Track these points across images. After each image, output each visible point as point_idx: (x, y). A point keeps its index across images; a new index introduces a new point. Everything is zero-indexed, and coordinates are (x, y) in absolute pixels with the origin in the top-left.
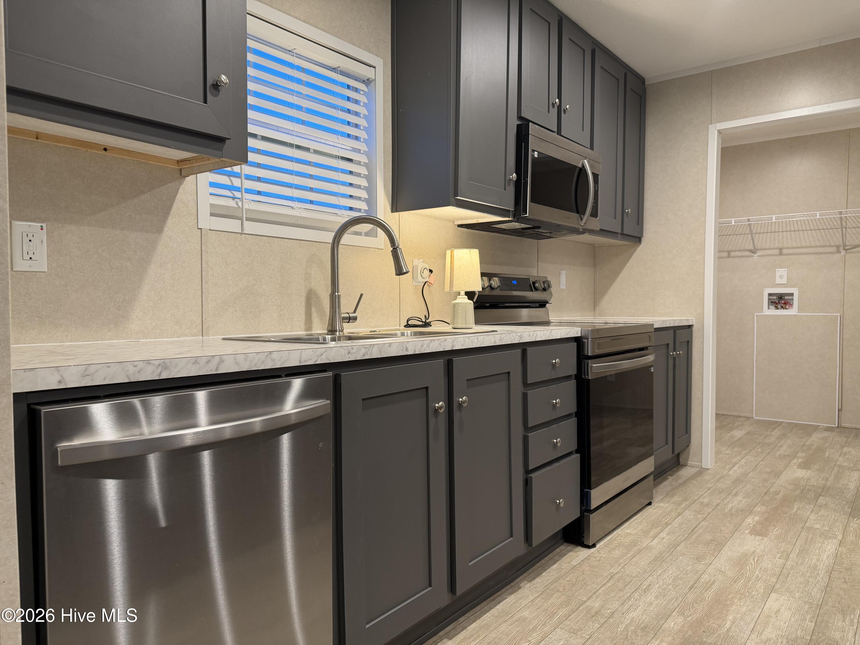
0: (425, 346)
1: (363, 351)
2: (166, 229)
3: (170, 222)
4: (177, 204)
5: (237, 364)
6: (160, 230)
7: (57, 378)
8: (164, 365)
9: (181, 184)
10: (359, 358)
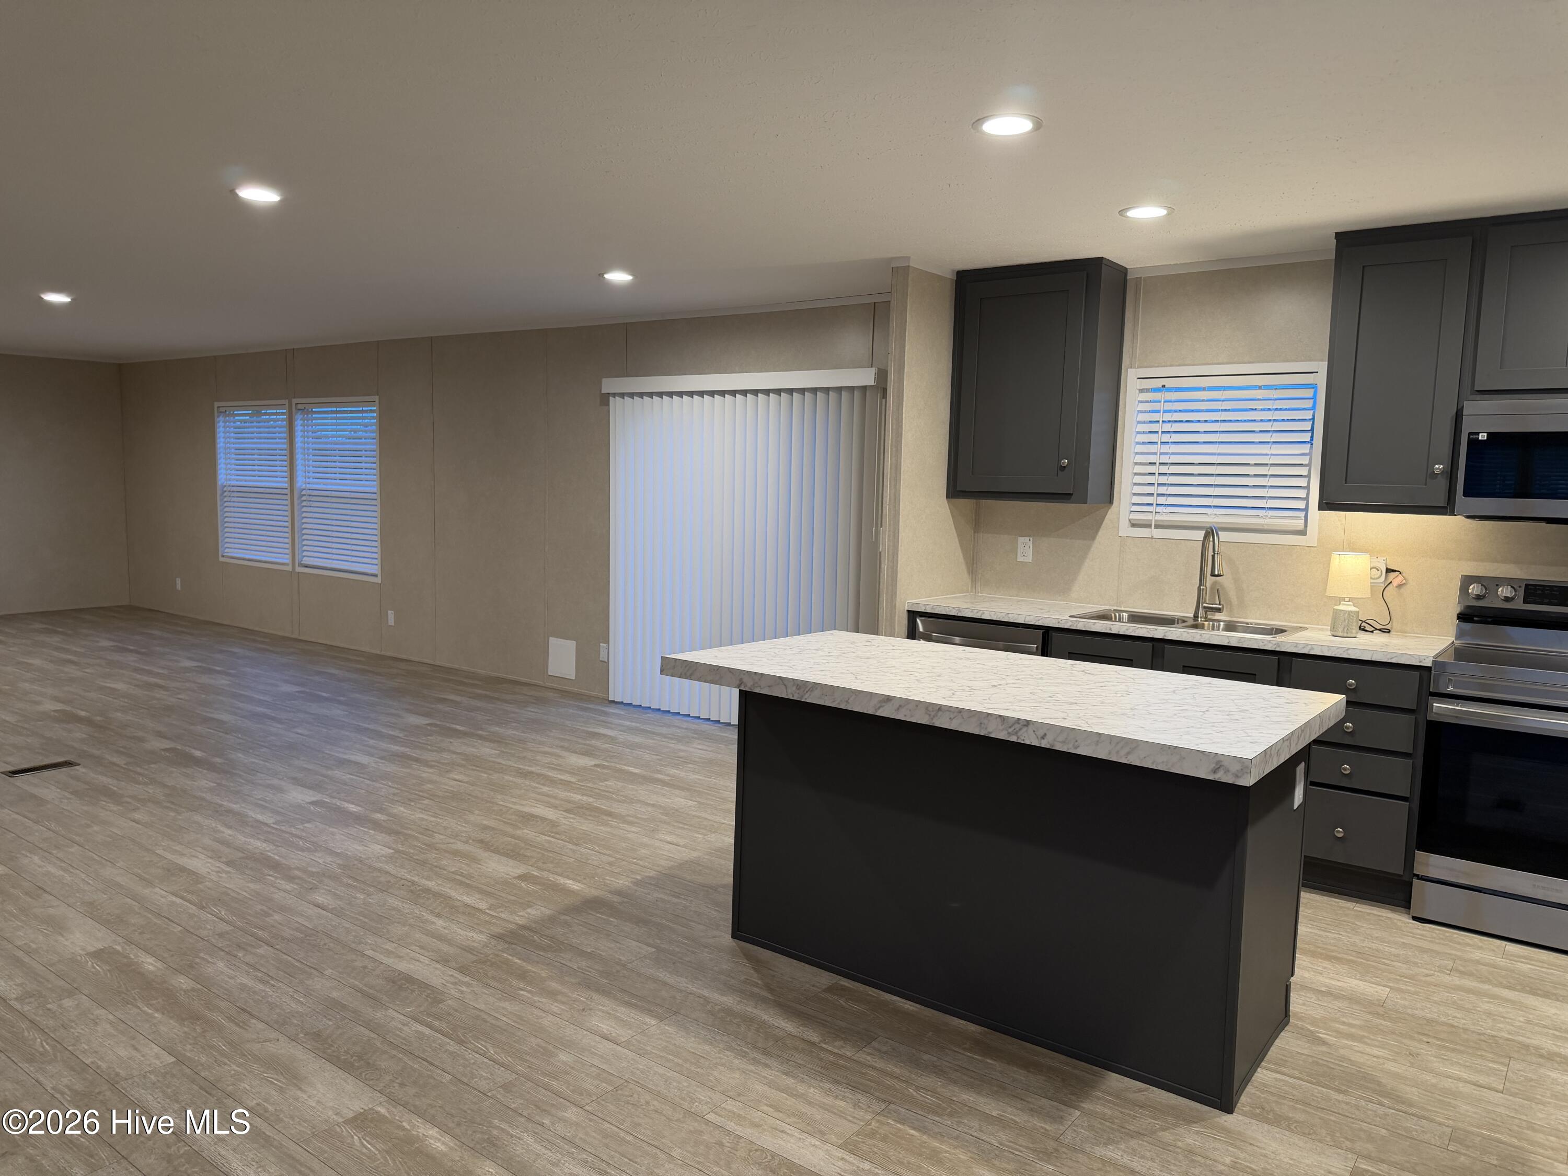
0: (1130, 631)
1: (1070, 623)
2: (1097, 537)
3: (1101, 533)
4: (1106, 521)
5: (990, 615)
6: (1094, 538)
7: (924, 608)
8: (959, 610)
9: (1109, 508)
10: (1066, 627)
